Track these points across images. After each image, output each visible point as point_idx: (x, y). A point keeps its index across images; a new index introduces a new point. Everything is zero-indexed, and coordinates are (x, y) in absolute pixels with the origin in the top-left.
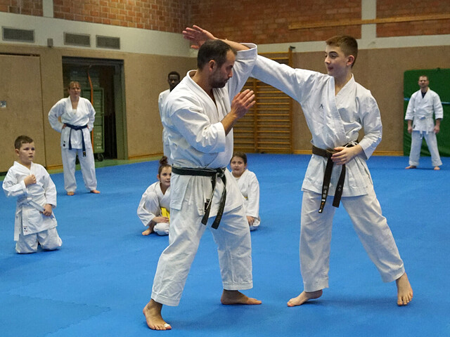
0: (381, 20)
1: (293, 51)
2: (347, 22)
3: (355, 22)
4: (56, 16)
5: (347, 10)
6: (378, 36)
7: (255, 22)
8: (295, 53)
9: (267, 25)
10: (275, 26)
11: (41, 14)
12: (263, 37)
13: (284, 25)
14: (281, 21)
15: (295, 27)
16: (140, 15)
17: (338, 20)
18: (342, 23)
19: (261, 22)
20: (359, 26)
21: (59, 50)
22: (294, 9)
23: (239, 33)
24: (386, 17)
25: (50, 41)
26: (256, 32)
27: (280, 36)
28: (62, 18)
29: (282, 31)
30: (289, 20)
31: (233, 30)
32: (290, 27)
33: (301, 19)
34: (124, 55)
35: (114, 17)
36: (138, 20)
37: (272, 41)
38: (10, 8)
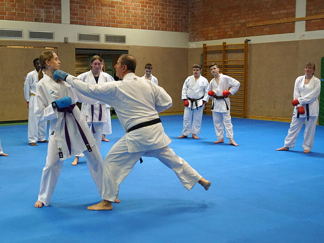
0: (309, 18)
1: (249, 43)
2: (286, 20)
3: (291, 20)
4: (72, 23)
5: (286, 11)
6: (307, 30)
7: (227, 23)
8: (250, 44)
9: (234, 24)
10: (239, 25)
11: (60, 22)
12: (231, 33)
13: (244, 24)
14: (243, 21)
15: (251, 25)
16: (144, 20)
17: (279, 19)
18: (282, 21)
19: (230, 22)
20: (294, 22)
21: (73, 44)
22: (251, 12)
23: (217, 31)
24: (313, 15)
25: (66, 39)
26: (227, 30)
27: (242, 32)
28: (77, 24)
29: (243, 28)
30: (248, 20)
31: (213, 28)
32: (248, 26)
33: (255, 19)
34: (128, 47)
35: (121, 22)
36: (142, 24)
37: (237, 36)
38: (35, 19)
